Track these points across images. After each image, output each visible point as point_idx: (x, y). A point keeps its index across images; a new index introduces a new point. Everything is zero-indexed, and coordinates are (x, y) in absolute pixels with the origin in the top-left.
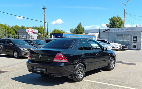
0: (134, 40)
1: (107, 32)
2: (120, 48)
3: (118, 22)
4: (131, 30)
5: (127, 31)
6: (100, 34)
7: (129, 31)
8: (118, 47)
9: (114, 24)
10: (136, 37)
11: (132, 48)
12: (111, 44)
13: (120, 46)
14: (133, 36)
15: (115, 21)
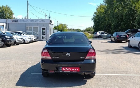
0: (42, 32)
1: (16, 22)
2: (35, 40)
3: (8, 12)
4: (40, 22)
5: (36, 22)
6: (7, 24)
7: (38, 22)
8: (33, 39)
9: (4, 13)
10: (44, 29)
11: (42, 39)
12: (26, 35)
13: (34, 37)
14: (41, 28)
15: (5, 10)
